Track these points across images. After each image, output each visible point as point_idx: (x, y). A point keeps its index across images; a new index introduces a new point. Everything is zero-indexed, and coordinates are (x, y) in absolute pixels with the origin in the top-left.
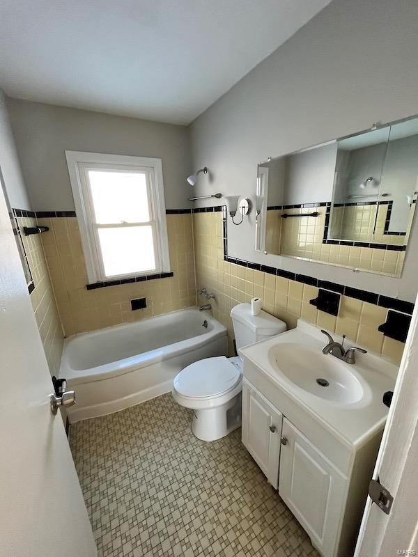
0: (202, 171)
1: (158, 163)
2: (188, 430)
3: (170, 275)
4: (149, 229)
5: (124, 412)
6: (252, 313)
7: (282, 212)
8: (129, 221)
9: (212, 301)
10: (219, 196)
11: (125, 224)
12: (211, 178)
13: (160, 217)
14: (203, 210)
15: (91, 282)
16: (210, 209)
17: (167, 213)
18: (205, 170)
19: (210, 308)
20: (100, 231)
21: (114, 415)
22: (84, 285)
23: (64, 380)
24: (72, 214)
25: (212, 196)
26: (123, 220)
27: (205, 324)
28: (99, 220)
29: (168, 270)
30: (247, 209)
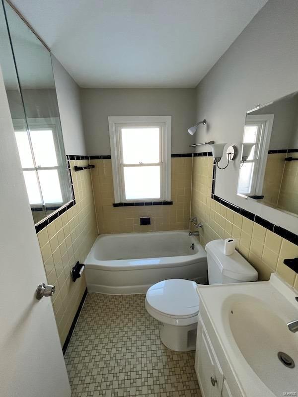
0: (202, 122)
1: (168, 119)
2: (157, 332)
3: (170, 203)
4: (158, 168)
5: (120, 297)
6: (225, 252)
7: (286, 155)
8: (144, 162)
9: (200, 229)
10: (212, 143)
11: (141, 165)
12: (208, 128)
13: (166, 160)
14: (200, 155)
15: (116, 202)
16: (205, 154)
17: (172, 157)
18: (204, 121)
19: (198, 235)
20: (125, 169)
21: (113, 297)
22: (112, 204)
23: (84, 265)
24: (109, 157)
25: (206, 143)
26: (141, 161)
27: (193, 247)
28: (126, 161)
29: (169, 200)
30: (233, 155)
